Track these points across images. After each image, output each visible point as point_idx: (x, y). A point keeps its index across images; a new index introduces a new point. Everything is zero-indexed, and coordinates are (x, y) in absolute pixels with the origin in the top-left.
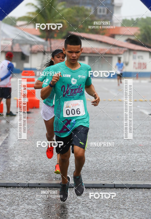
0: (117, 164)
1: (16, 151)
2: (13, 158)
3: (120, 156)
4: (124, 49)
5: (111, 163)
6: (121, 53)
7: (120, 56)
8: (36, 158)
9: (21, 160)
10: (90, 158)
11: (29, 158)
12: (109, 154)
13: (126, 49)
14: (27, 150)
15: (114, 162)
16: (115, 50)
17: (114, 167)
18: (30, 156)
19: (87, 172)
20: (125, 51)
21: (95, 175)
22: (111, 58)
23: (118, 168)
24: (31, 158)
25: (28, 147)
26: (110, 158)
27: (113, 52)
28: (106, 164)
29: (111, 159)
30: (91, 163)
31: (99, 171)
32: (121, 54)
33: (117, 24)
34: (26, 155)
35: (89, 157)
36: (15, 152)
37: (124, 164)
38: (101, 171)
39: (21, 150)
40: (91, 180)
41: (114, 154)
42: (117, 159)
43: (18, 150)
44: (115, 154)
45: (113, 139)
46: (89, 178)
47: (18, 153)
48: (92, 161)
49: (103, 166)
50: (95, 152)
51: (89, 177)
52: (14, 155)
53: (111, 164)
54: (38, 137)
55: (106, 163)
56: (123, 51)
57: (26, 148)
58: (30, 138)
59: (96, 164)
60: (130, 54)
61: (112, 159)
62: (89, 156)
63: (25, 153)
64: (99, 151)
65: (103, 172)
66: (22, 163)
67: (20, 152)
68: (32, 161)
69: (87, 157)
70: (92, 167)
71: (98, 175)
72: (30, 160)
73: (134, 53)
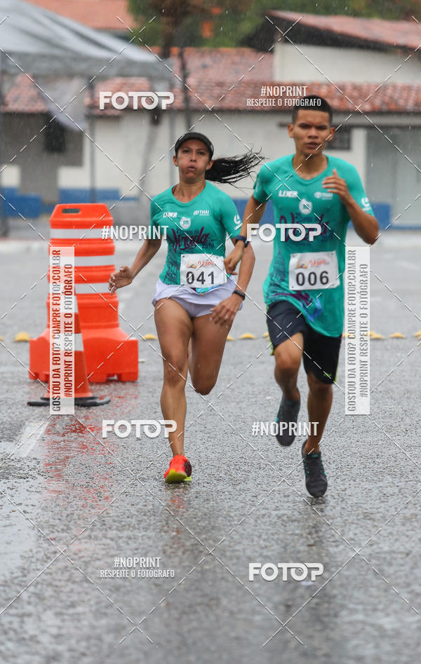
1: (32, 589)
2: (16, 625)
8: (125, 622)
9: (54, 631)
10: (388, 615)
11: (96, 624)
14: (86, 585)
18: (99, 614)
24: (104, 622)
25: (90, 570)
34: (80, 609)
35: (382, 610)
36: (25, 596)
39: (55, 583)
43: (39, 586)
47: (40, 597)
48: (397, 634)
50: (408, 585)
52: (20, 611)
54: (134, 521)
57: (78, 575)
58: (98, 525)
62: (381, 607)
63: (75, 598)
66: (61, 648)
67: (49, 592)
68: (109, 638)
69: (375, 610)
72: (98, 631)
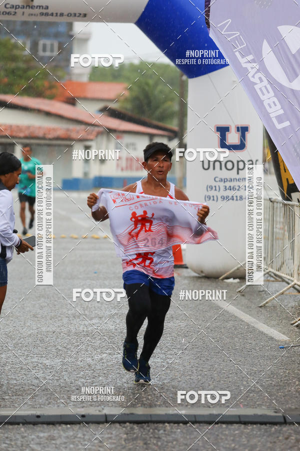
0: (105, 372)
3: (110, 354)
4: (97, 129)
5: (93, 370)
6: (91, 137)
7: (88, 143)
12: (87, 351)
13: (101, 129)
15: (98, 367)
16: (78, 132)
17: (101, 378)
19: (44, 390)
20: (99, 134)
21: (62, 396)
22: (71, 147)
23: (108, 381)
26: (89, 360)
27: (74, 135)
28: (82, 373)
29: (91, 361)
30: (51, 370)
31: (70, 387)
32: (91, 140)
33: (80, 75)
37: (121, 372)
38: (74, 388)
40: (56, 406)
41: (97, 352)
42: (105, 361)
44: (99, 350)
45: (91, 319)
46: (49, 403)
49: (77, 377)
51: (50, 401)
53: (92, 372)
55: (83, 369)
56: (95, 133)
59: (62, 372)
60: (108, 139)
61: (95, 362)
64: (65, 345)
65: (77, 389)
70: (53, 379)
71: (69, 395)
73: (118, 138)
